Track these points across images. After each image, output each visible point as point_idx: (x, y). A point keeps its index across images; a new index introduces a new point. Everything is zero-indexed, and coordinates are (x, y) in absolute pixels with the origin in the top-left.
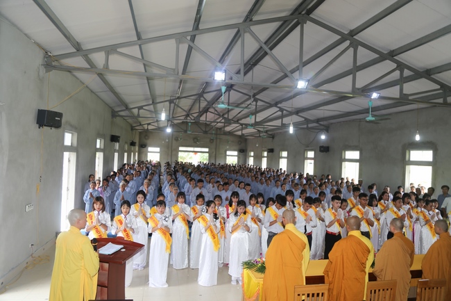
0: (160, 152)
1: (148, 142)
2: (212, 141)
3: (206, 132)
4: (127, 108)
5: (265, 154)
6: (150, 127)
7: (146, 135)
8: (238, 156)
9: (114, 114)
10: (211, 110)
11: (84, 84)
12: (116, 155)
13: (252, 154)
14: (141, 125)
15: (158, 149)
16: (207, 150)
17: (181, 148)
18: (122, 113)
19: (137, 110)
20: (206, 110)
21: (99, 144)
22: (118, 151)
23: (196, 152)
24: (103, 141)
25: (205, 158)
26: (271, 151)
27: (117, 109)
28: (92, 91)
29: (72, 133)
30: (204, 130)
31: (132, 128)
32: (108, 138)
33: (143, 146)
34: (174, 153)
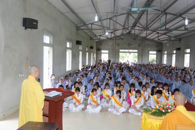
0: (109, 53)
1: (102, 47)
2: (139, 45)
3: (135, 39)
4: (85, 24)
5: (175, 52)
6: (102, 38)
7: (100, 43)
8: (157, 54)
9: (78, 28)
10: (138, 25)
11: (56, 8)
12: (81, 53)
13: (166, 52)
14: (96, 36)
15: (107, 51)
16: (136, 51)
17: (121, 51)
18: (82, 28)
19: (90, 25)
20: (134, 25)
21: (68, 45)
22: (82, 51)
23: (130, 53)
24: (71, 43)
25: (136, 56)
26: (178, 49)
27: (79, 25)
28: (61, 13)
29: (50, 36)
30: (134, 38)
31: (91, 39)
32: (75, 42)
33: (99, 50)
34: (117, 53)
